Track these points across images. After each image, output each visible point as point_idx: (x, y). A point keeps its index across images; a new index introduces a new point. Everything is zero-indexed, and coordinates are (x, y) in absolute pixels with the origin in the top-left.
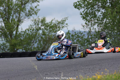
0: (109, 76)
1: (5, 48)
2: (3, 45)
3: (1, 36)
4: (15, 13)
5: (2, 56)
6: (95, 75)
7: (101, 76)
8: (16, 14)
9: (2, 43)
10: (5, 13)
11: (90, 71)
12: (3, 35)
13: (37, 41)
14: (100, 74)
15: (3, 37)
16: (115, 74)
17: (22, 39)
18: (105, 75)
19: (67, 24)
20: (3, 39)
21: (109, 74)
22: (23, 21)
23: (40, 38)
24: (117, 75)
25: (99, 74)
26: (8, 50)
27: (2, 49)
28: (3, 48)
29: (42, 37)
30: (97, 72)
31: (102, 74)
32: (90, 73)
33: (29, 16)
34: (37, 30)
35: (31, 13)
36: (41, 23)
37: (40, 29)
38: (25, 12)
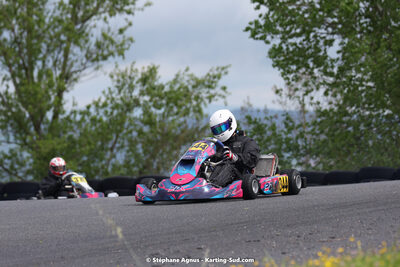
0: (363, 259)
1: (16, 166)
2: (9, 158)
3: (3, 128)
4: (53, 51)
5: (5, 195)
6: (316, 257)
7: (336, 260)
8: (56, 52)
9: (7, 152)
10: (17, 49)
11: (301, 244)
12: (11, 121)
13: (126, 143)
14: (334, 254)
15: (9, 128)
16: (382, 255)
17: (76, 136)
18: (349, 258)
19: (224, 88)
20: (12, 138)
21: (361, 254)
22: (78, 77)
23: (135, 134)
24: (388, 257)
25: (329, 256)
26: (28, 172)
27: (6, 170)
28: (12, 167)
29: (140, 133)
30: (324, 248)
31: (341, 254)
32: (301, 250)
33: (97, 60)
34: (125, 108)
35: (106, 53)
36: (140, 83)
37: (137, 103)
38: (87, 46)
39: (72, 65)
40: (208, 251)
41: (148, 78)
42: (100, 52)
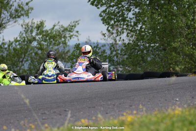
0: (146, 117)
6: (123, 115)
7: (133, 117)
11: (115, 109)
13: (29, 59)
14: (132, 114)
16: (155, 115)
17: (5, 55)
18: (139, 116)
19: (77, 32)
21: (145, 114)
22: (6, 26)
23: (33, 54)
24: (159, 116)
25: (129, 114)
29: (36, 54)
30: (127, 111)
31: (135, 114)
32: (115, 112)
33: (15, 17)
34: (29, 42)
35: (19, 14)
36: (36, 29)
37: (34, 39)
38: (10, 11)
39: (3, 20)
40: (70, 112)
41: (40, 27)
42: (17, 14)
